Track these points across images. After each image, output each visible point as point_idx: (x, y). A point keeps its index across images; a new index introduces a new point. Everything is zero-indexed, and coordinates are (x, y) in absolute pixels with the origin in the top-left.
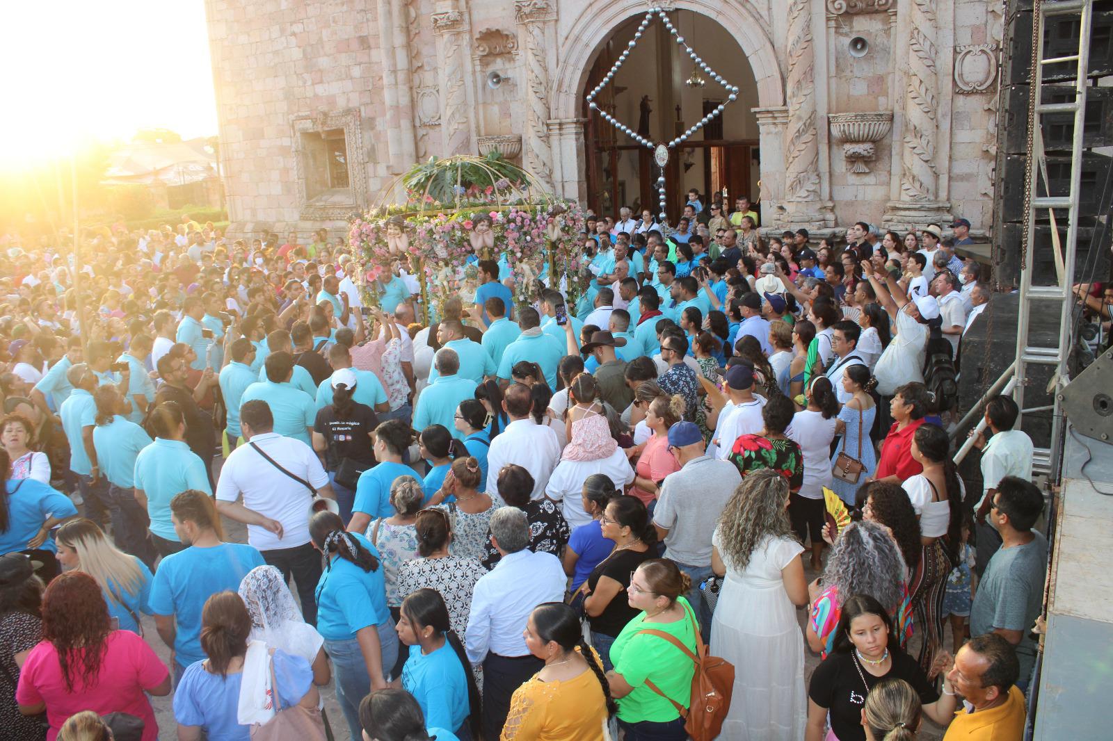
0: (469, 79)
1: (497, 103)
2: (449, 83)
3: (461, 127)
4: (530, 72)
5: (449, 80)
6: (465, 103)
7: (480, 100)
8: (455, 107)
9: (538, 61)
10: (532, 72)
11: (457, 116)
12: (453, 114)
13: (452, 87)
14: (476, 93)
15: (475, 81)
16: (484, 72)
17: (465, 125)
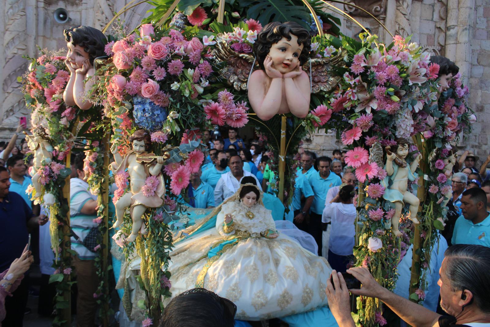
0: (31, 12)
1: (55, 39)
2: (11, 11)
3: (20, 52)
4: (99, 14)
5: (12, 7)
6: (25, 32)
7: (41, 33)
8: (15, 33)
9: (109, 5)
10: (103, 13)
11: (17, 42)
12: (13, 39)
13: (13, 15)
14: (37, 25)
15: (37, 15)
16: (46, 9)
17: (24, 51)
